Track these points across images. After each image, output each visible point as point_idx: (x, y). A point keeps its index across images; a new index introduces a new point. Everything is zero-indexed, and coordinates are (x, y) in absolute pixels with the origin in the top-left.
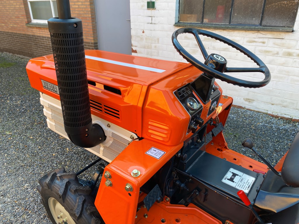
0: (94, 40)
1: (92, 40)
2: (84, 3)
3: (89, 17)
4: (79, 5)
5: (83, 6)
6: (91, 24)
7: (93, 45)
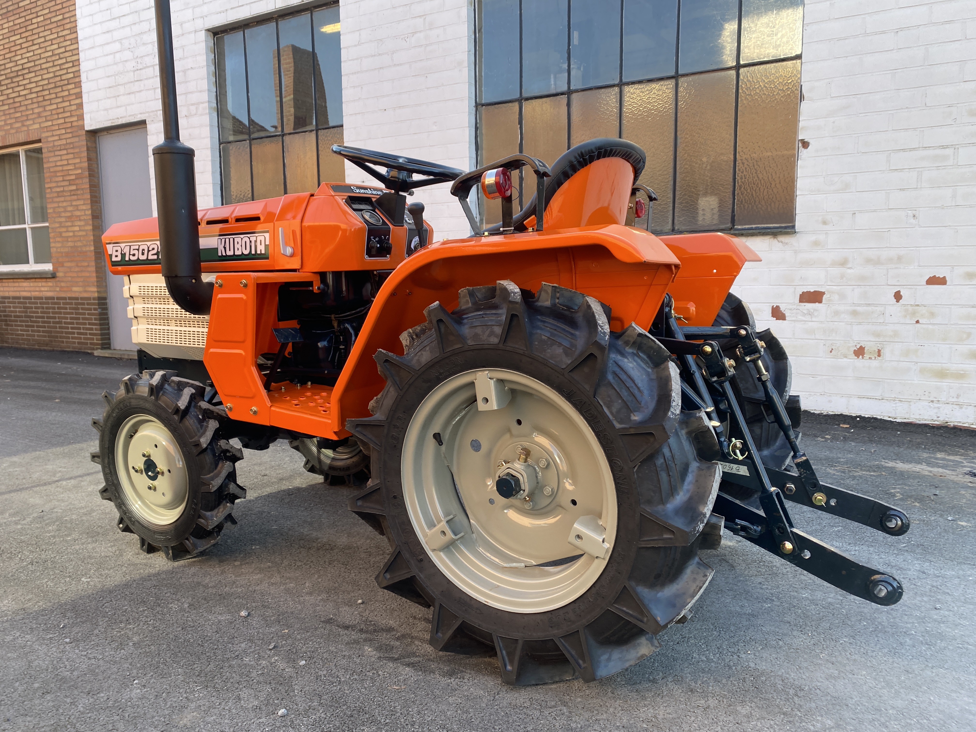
0: (98, 292)
1: (95, 292)
2: (82, 228)
3: (91, 251)
4: (74, 232)
5: (81, 233)
6: (93, 264)
7: (97, 302)
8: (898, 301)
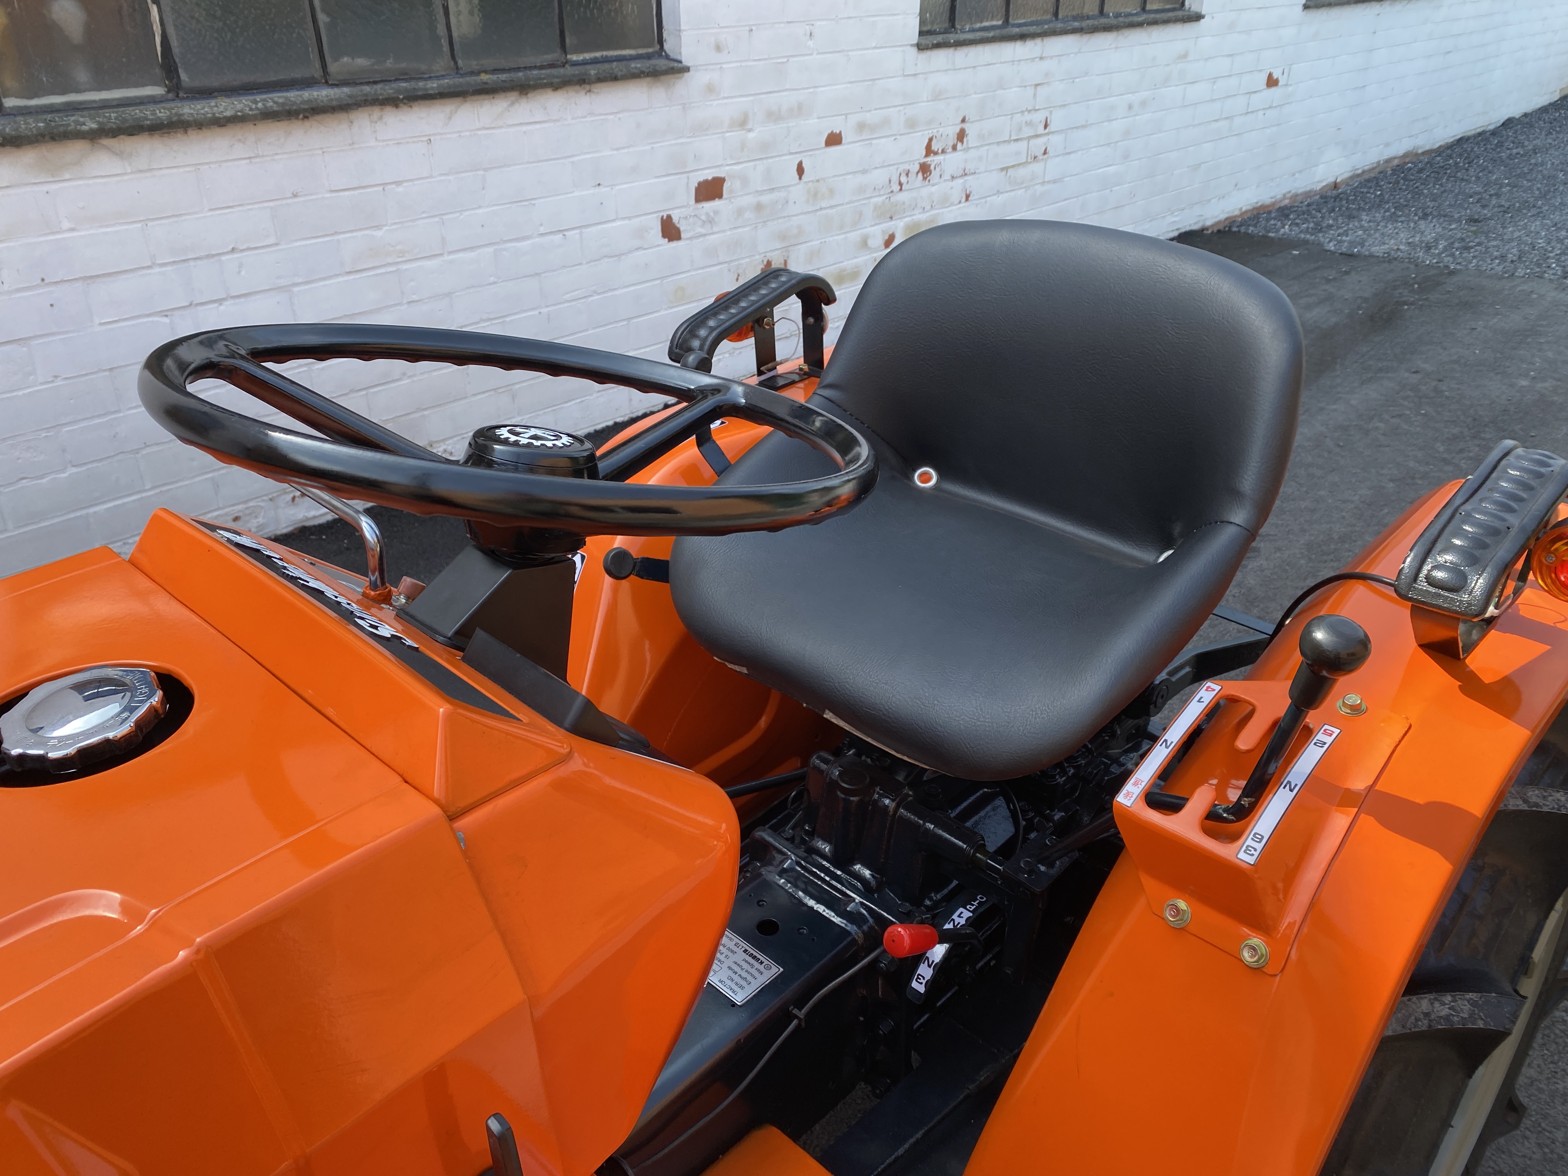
8: (800, 178)
